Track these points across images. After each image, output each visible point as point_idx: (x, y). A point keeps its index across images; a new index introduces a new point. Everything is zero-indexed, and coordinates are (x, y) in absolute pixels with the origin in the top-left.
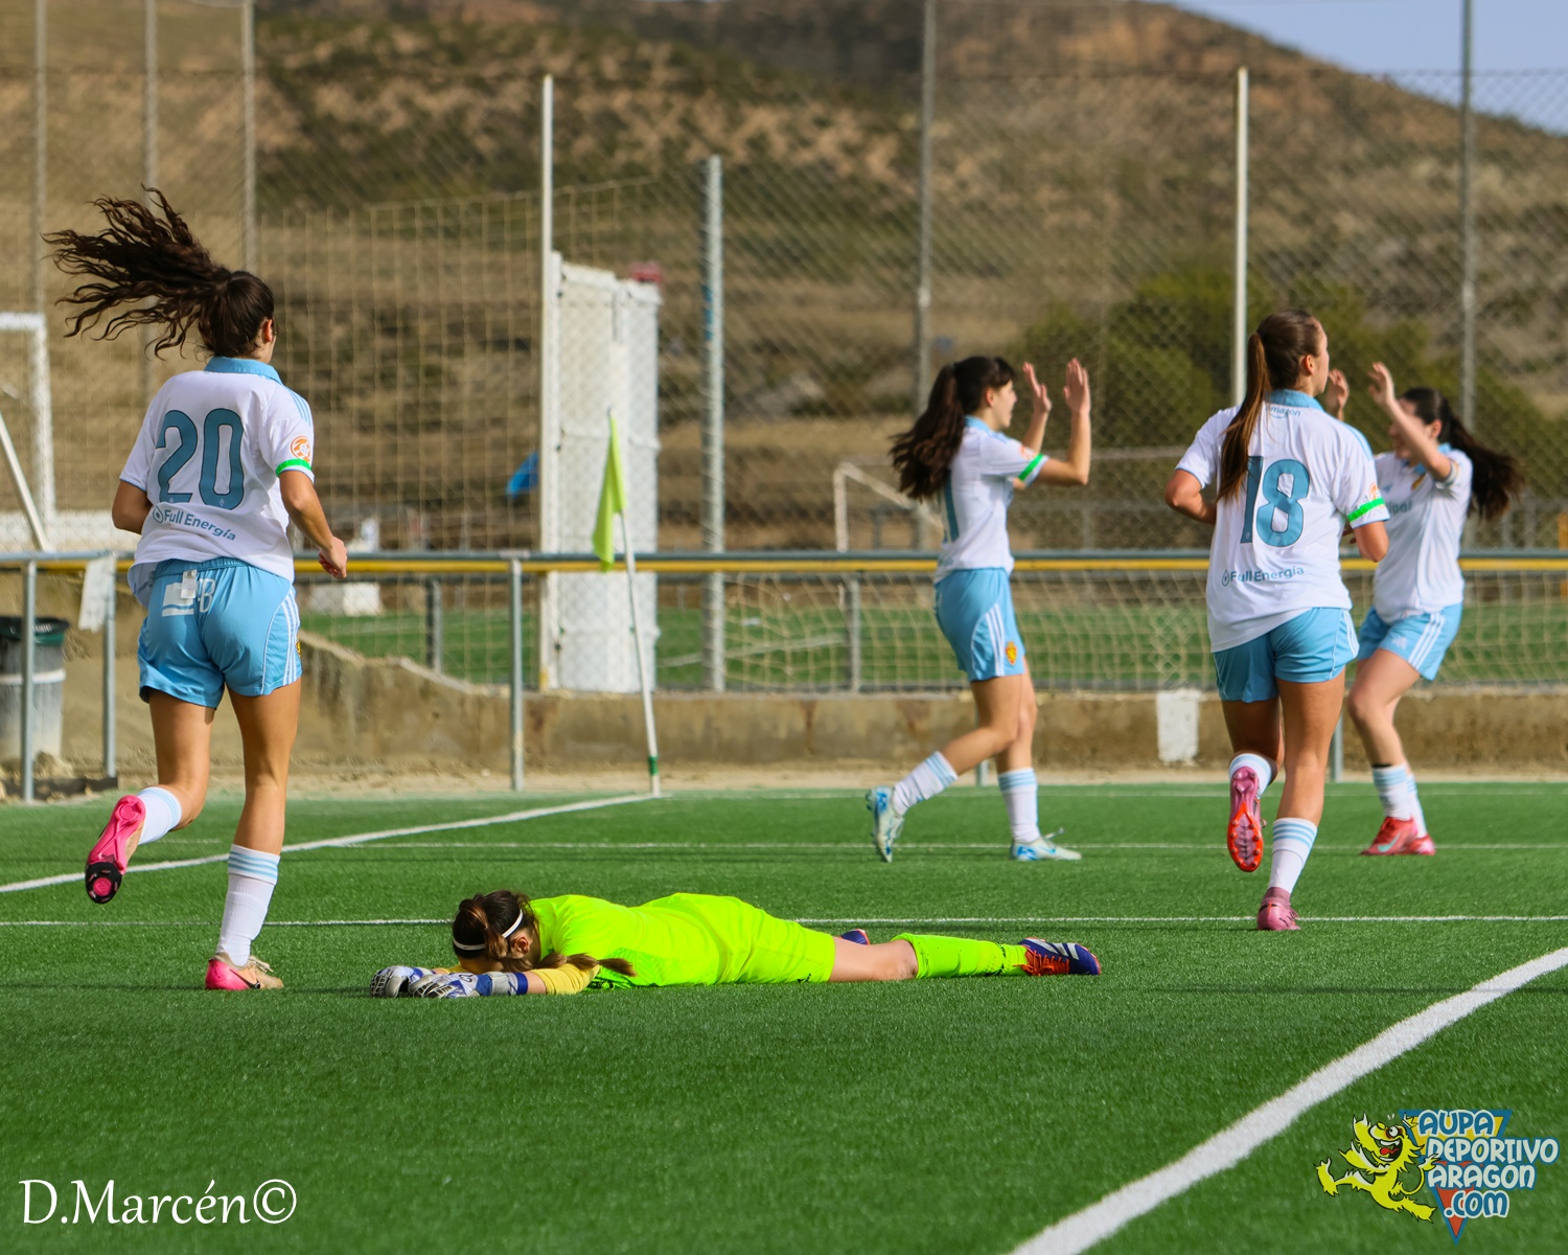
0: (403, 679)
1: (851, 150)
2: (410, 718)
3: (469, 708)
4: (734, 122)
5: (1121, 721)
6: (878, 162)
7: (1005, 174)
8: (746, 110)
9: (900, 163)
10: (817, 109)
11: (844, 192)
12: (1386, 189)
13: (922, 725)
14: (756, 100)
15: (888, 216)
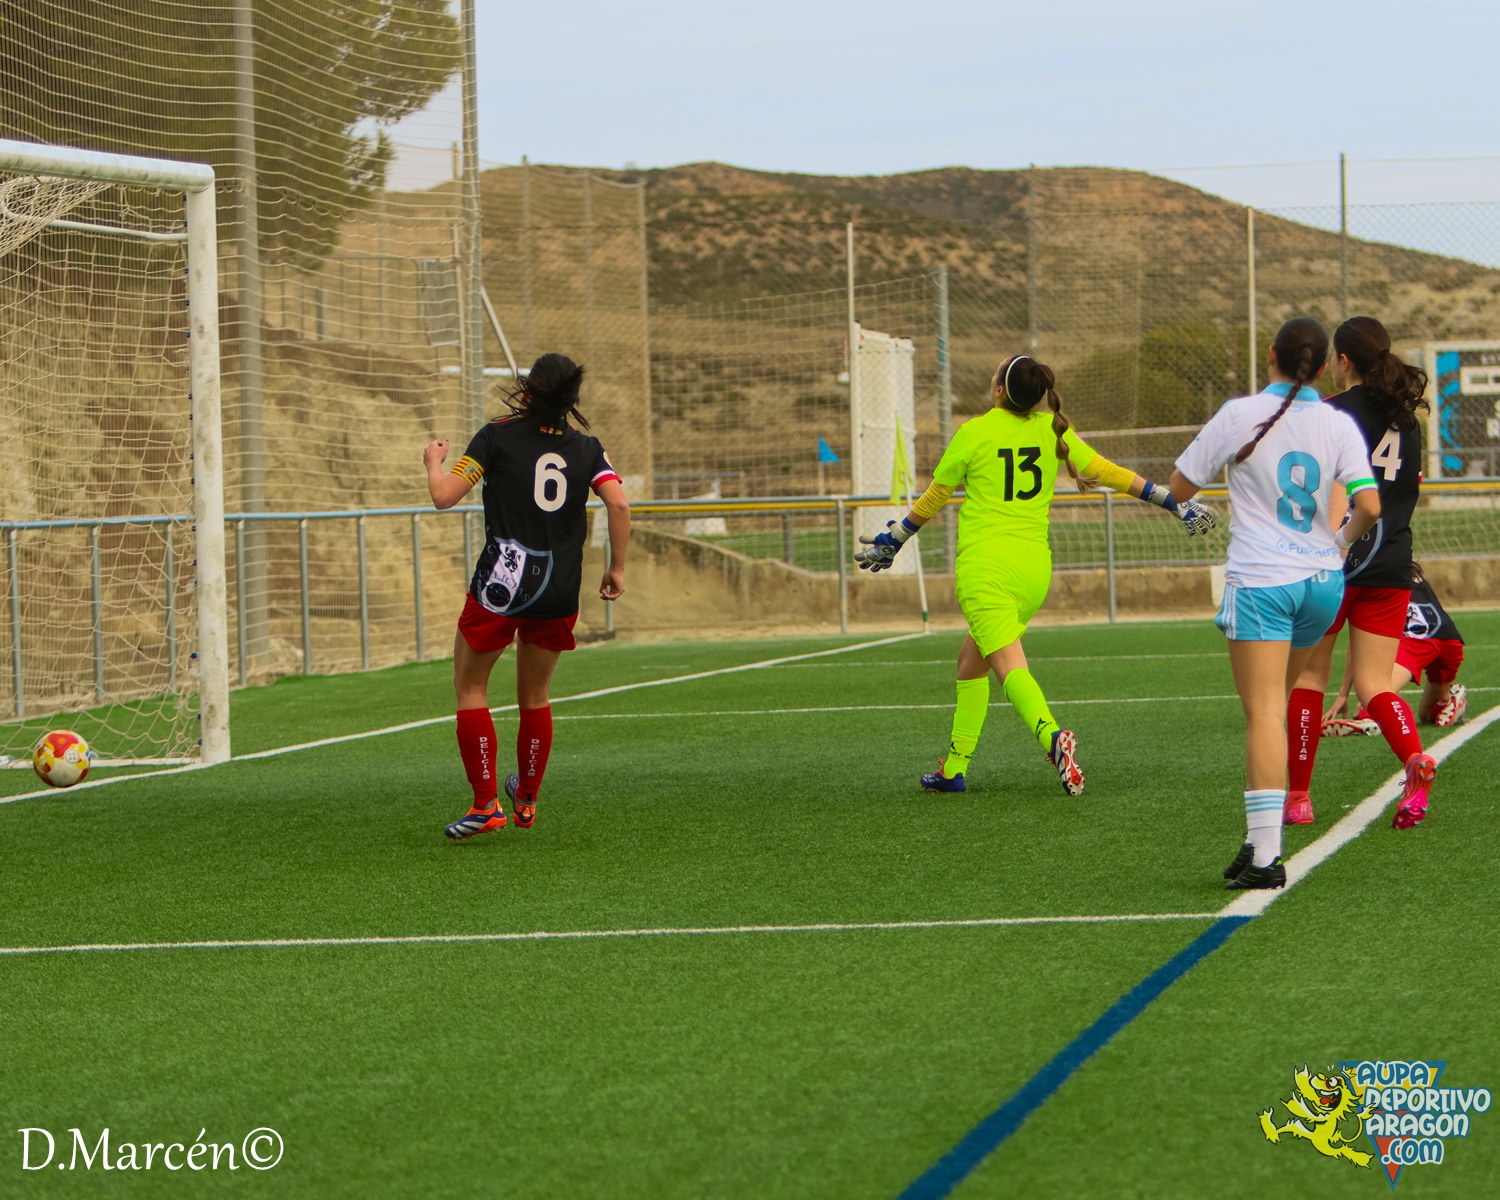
0: (776, 572)
1: (967, 261)
2: (780, 593)
3: (814, 586)
4: (900, 247)
5: (1190, 584)
6: (983, 268)
7: (1055, 272)
8: (907, 240)
9: (997, 268)
10: (948, 238)
11: (964, 285)
12: (1275, 275)
13: (1076, 589)
14: (913, 234)
15: (990, 298)
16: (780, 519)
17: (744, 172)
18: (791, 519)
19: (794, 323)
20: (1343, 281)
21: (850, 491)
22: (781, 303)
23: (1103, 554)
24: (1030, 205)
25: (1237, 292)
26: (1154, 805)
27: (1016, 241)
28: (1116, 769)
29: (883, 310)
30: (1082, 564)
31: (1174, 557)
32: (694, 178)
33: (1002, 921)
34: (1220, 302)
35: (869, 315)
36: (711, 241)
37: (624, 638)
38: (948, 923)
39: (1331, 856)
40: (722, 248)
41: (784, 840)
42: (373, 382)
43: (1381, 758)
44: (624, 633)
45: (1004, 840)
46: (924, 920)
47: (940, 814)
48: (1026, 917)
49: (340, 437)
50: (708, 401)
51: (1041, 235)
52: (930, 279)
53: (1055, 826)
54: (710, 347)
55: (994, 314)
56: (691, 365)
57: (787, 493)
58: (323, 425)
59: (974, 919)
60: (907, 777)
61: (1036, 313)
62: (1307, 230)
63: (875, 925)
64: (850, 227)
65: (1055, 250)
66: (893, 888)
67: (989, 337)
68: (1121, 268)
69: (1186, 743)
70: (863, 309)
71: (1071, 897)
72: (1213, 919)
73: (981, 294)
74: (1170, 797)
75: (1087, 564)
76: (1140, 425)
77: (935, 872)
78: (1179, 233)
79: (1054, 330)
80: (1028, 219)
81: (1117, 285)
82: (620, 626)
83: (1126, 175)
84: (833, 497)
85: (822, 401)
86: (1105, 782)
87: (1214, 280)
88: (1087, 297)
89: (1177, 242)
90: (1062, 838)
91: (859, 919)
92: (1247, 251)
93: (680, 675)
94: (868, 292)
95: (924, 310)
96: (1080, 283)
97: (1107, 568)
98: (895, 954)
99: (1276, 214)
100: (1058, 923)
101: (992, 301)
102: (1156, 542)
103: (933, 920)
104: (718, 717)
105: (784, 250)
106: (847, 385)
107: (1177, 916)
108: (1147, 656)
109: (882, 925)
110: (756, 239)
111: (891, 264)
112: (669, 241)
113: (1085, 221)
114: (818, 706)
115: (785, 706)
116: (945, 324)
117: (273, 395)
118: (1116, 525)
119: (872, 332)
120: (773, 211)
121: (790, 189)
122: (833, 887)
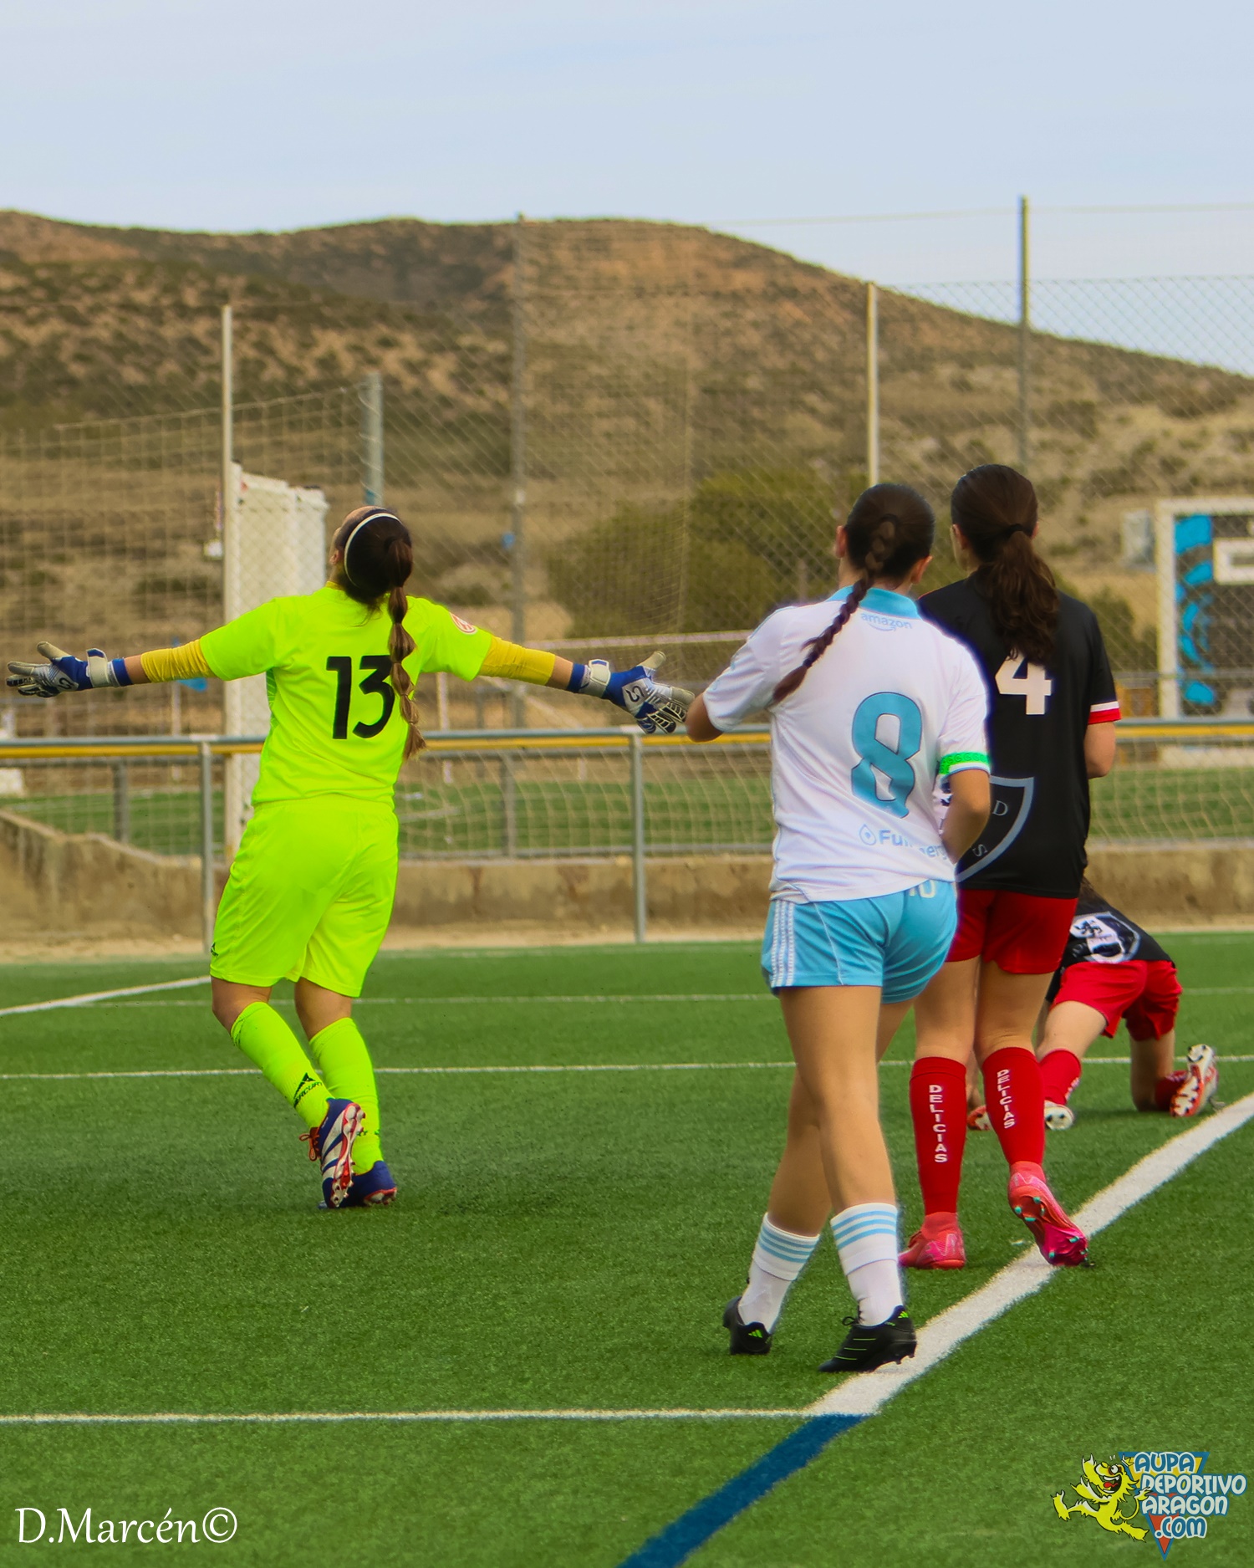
0: (101, 855)
1: (413, 367)
2: (108, 888)
3: (161, 878)
4: (306, 345)
6: (439, 378)
7: (555, 385)
8: (317, 333)
9: (462, 378)
10: (383, 330)
11: (410, 406)
12: (910, 391)
13: (582, 888)
14: (326, 323)
15: (449, 425)
16: (108, 771)
18: (127, 772)
19: (136, 464)
20: (1022, 402)
21: (222, 729)
22: (115, 432)
23: (626, 834)
24: (516, 278)
25: (849, 418)
26: (704, 1234)
27: (492, 335)
28: (642, 1176)
29: (278, 445)
30: (593, 849)
31: (742, 840)
33: (455, 1415)
34: (821, 434)
35: (256, 451)
36: (7, 334)
38: (369, 1416)
39: (992, 1322)
40: (24, 345)
41: (108, 1279)
43: (1076, 1165)
45: (460, 1286)
46: (330, 1411)
47: (357, 1243)
48: (495, 1409)
51: (532, 326)
52: (355, 394)
53: (544, 1266)
54: (3, 500)
55: (458, 450)
57: (120, 730)
59: (409, 1410)
60: (307, 1182)
61: (523, 449)
62: (964, 320)
63: (250, 1417)
64: (227, 312)
65: (555, 350)
66: (281, 1359)
67: (449, 487)
68: (661, 380)
69: (757, 1136)
70: (246, 442)
71: (567, 1378)
72: (798, 1419)
73: (435, 420)
74: (729, 1222)
75: (601, 849)
76: (689, 628)
77: (348, 1334)
78: (756, 325)
79: (552, 477)
80: (512, 301)
81: (654, 406)
83: (671, 232)
84: (195, 737)
85: (178, 587)
86: (625, 1196)
87: (812, 399)
88: (605, 425)
89: (752, 339)
90: (553, 1284)
91: (226, 1406)
92: (866, 354)
94: (254, 414)
95: (343, 443)
96: (594, 402)
97: (632, 855)
98: (282, 1464)
99: (913, 294)
100: (546, 1420)
101: (452, 430)
102: (712, 815)
103: (344, 1411)
104: (6, 1083)
105: (122, 348)
106: (219, 562)
107: (739, 1412)
108: (696, 997)
109: (262, 1418)
110: (78, 331)
111: (293, 371)
113: (605, 303)
114: (165, 1067)
115: (112, 1067)
116: (376, 466)
118: (649, 787)
119: (260, 479)
120: (105, 288)
121: (133, 253)
122: (185, 1356)
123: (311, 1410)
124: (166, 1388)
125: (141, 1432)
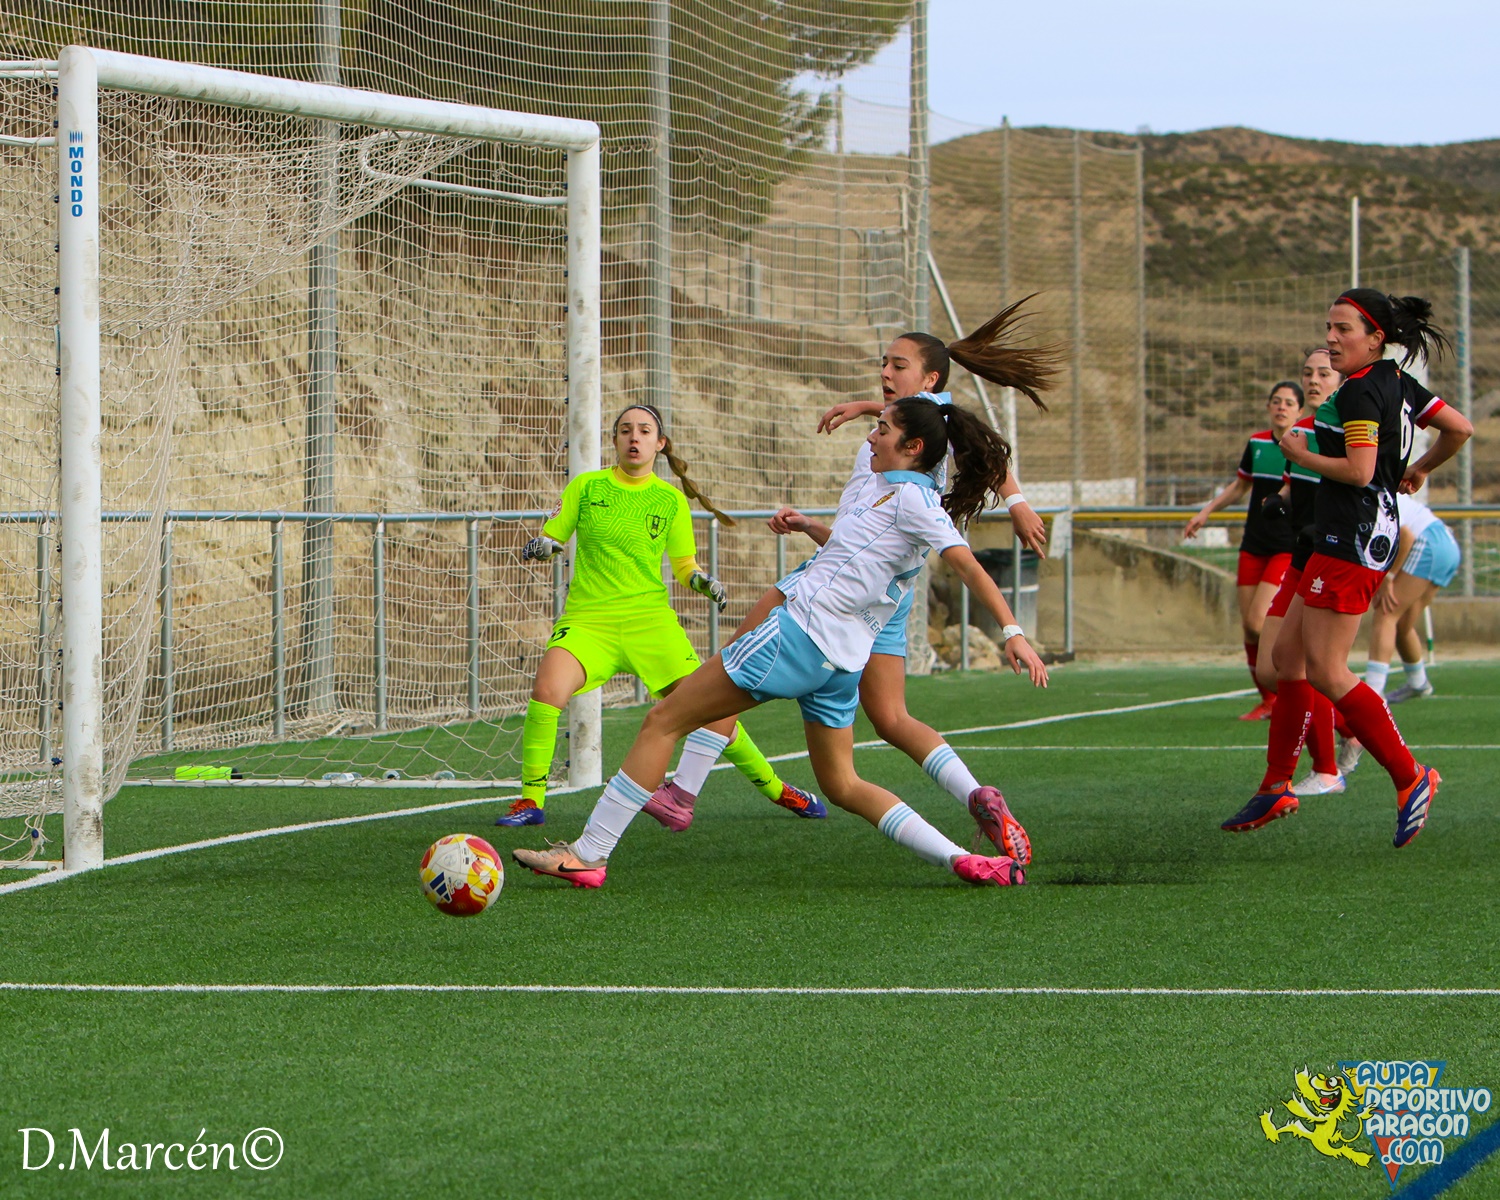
4: (1451, 226)
8: (1459, 218)
14: (1467, 212)
17: (1274, 138)
32: (1217, 144)
36: (1233, 215)
37: (1085, 661)
40: (1244, 224)
42: (807, 366)
44: (1086, 655)
49: (768, 428)
50: (1220, 396)
54: (1224, 335)
56: (1203, 355)
58: (747, 415)
82: (1079, 647)
91: (1271, 983)
93: (1136, 704)
104: (1162, 753)
110: (1286, 216)
112: (1184, 214)
117: (694, 379)
120: (1305, 183)
121: (1327, 158)
122: (1248, 948)
123: (1331, 987)
124: (1229, 970)
125: (1206, 1001)
